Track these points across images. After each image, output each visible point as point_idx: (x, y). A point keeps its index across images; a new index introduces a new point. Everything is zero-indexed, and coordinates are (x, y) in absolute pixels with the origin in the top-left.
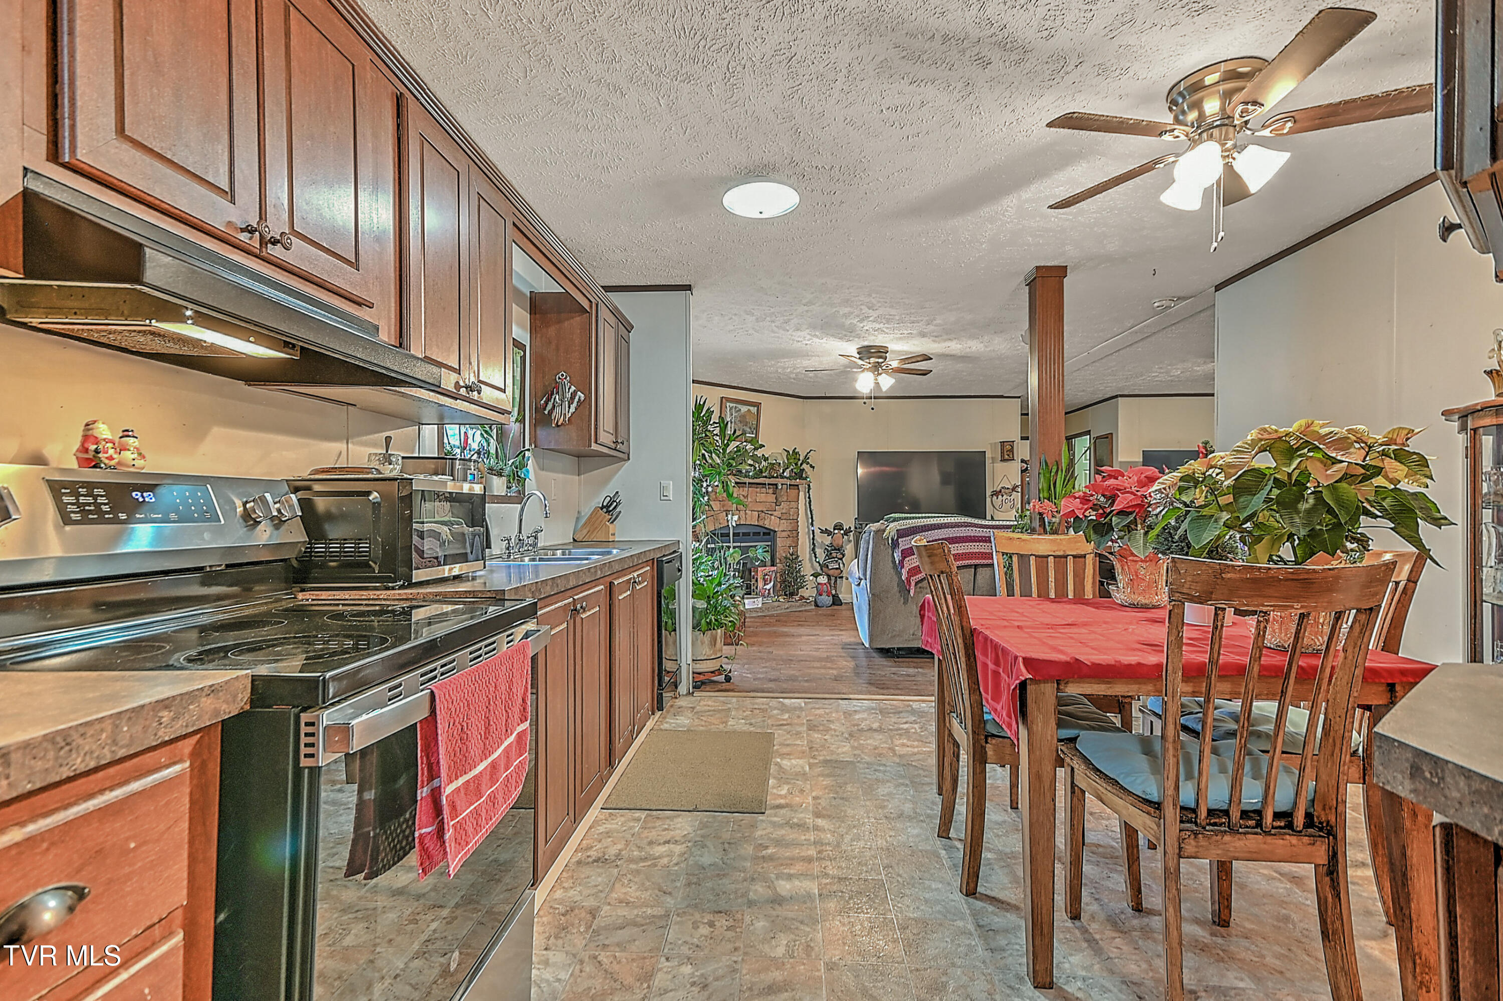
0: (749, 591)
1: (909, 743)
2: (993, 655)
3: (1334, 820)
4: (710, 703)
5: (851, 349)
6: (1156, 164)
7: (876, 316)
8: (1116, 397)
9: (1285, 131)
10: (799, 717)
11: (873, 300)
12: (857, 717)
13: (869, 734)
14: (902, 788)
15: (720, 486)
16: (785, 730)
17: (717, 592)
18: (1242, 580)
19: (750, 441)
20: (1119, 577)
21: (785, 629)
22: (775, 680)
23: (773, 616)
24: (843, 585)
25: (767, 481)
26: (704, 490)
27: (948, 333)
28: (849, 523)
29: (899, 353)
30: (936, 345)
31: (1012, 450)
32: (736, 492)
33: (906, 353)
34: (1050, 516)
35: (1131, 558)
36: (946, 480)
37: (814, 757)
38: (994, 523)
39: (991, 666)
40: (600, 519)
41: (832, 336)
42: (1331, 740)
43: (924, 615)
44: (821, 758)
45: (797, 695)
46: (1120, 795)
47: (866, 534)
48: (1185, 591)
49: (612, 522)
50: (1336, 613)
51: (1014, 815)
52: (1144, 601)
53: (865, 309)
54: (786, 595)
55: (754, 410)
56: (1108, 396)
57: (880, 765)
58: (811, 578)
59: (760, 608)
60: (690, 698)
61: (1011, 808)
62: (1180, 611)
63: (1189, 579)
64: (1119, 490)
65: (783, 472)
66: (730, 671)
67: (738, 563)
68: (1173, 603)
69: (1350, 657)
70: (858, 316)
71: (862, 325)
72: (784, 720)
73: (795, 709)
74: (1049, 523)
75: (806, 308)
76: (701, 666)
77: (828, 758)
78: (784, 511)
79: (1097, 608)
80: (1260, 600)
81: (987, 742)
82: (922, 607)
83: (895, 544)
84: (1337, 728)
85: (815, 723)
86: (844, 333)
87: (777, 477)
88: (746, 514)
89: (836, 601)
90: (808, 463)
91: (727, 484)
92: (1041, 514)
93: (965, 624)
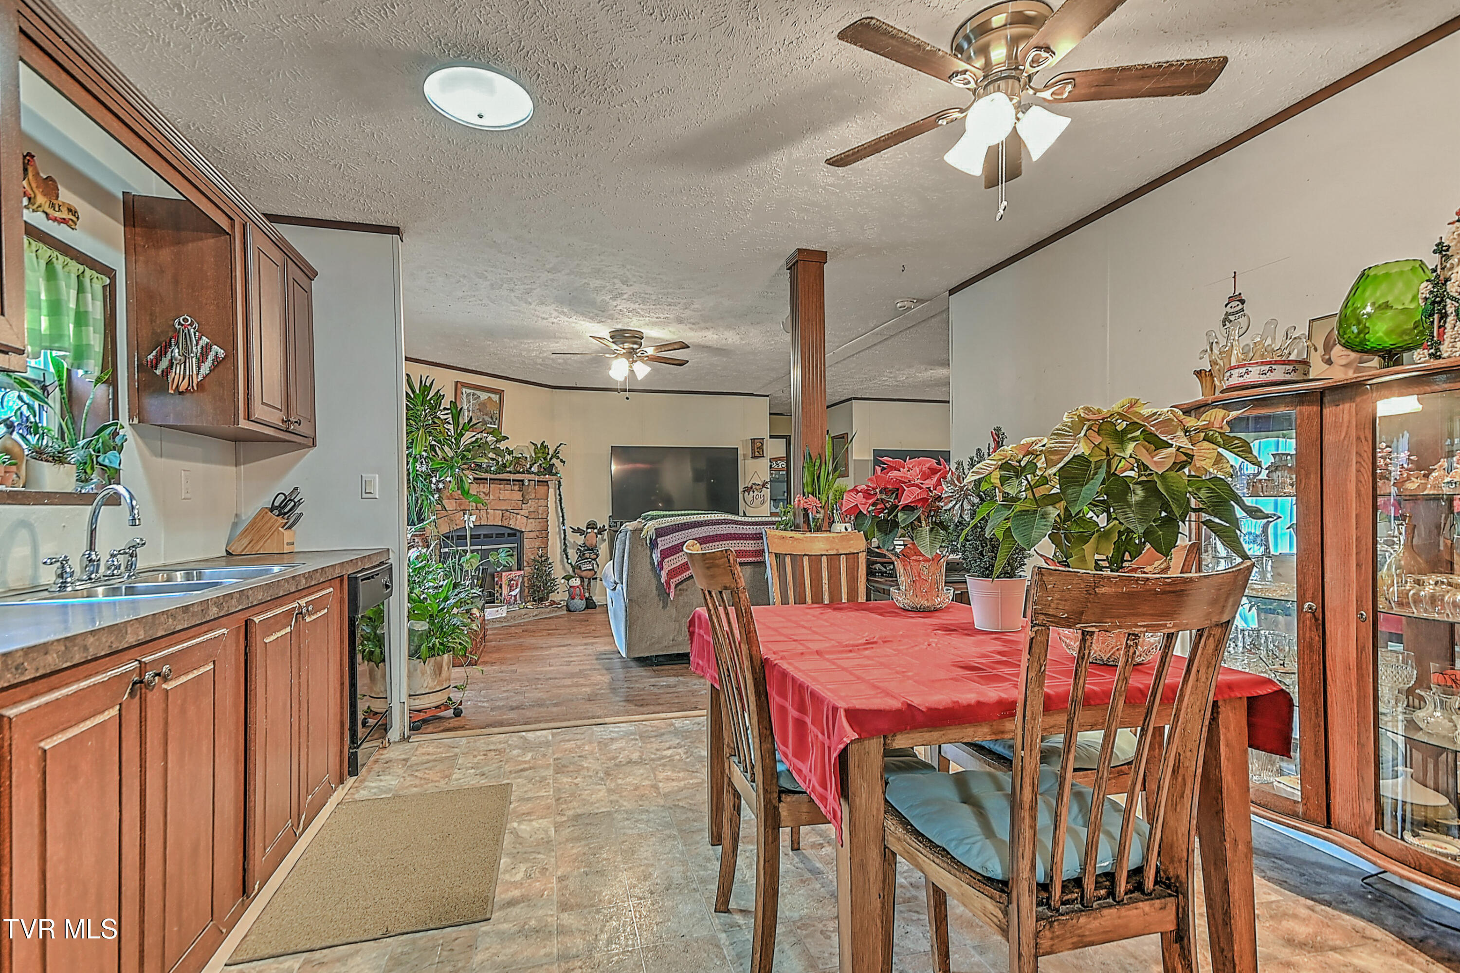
0: (491, 600)
1: (674, 775)
2: (797, 698)
3: (1184, 875)
4: (431, 749)
5: (604, 331)
6: (939, 118)
7: (630, 293)
8: (850, 399)
9: (1065, 96)
10: (544, 755)
11: (628, 273)
12: (614, 747)
13: (627, 769)
14: (669, 843)
15: (453, 482)
16: (526, 778)
17: (443, 609)
18: (1118, 595)
19: (492, 432)
20: (901, 579)
21: (533, 641)
22: (517, 708)
23: (519, 625)
24: (596, 587)
25: (512, 477)
26: (433, 486)
27: (707, 321)
28: (603, 521)
29: (655, 339)
30: (692, 334)
31: (761, 448)
32: (474, 489)
33: (663, 340)
34: (814, 512)
35: (914, 558)
36: (698, 477)
37: (561, 813)
38: (746, 519)
39: (793, 713)
40: (269, 525)
41: (583, 314)
42: (1180, 779)
43: (694, 632)
44: (570, 813)
45: (543, 726)
46: (953, 871)
47: (623, 534)
48: (1051, 611)
49: (290, 528)
50: (1198, 630)
51: (796, 860)
52: (926, 604)
53: (619, 284)
54: (535, 601)
55: (495, 397)
56: (844, 398)
57: (643, 811)
58: (563, 581)
59: (505, 618)
60: (407, 746)
61: (792, 850)
62: (1043, 639)
63: (1057, 596)
64: (904, 483)
65: (530, 468)
66: (461, 703)
67: (477, 569)
68: (1036, 628)
69: (1203, 679)
70: (611, 291)
71: (615, 303)
72: (525, 762)
73: (540, 745)
74: (813, 519)
75: (550, 276)
76: (422, 702)
77: (579, 811)
78: (532, 509)
79: (881, 614)
80: (1134, 620)
81: (780, 801)
82: (692, 623)
83: (653, 545)
84: (1187, 764)
85: (563, 762)
86: (596, 312)
87: (523, 473)
88: (487, 513)
89: (590, 604)
90: (558, 458)
91: (462, 480)
92: (805, 510)
93: (754, 653)
